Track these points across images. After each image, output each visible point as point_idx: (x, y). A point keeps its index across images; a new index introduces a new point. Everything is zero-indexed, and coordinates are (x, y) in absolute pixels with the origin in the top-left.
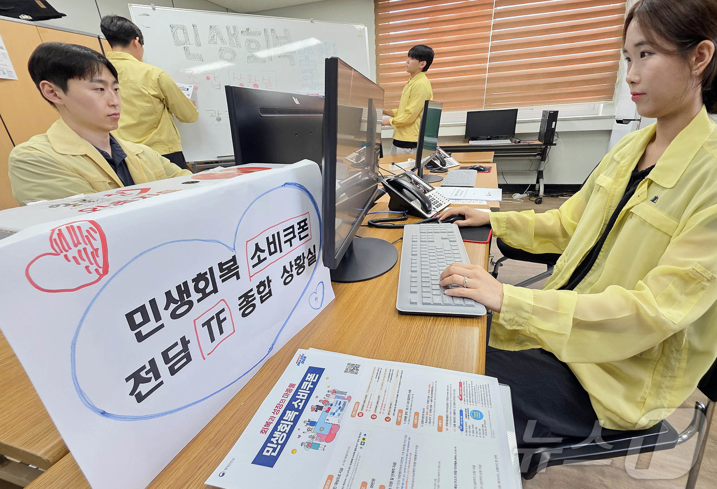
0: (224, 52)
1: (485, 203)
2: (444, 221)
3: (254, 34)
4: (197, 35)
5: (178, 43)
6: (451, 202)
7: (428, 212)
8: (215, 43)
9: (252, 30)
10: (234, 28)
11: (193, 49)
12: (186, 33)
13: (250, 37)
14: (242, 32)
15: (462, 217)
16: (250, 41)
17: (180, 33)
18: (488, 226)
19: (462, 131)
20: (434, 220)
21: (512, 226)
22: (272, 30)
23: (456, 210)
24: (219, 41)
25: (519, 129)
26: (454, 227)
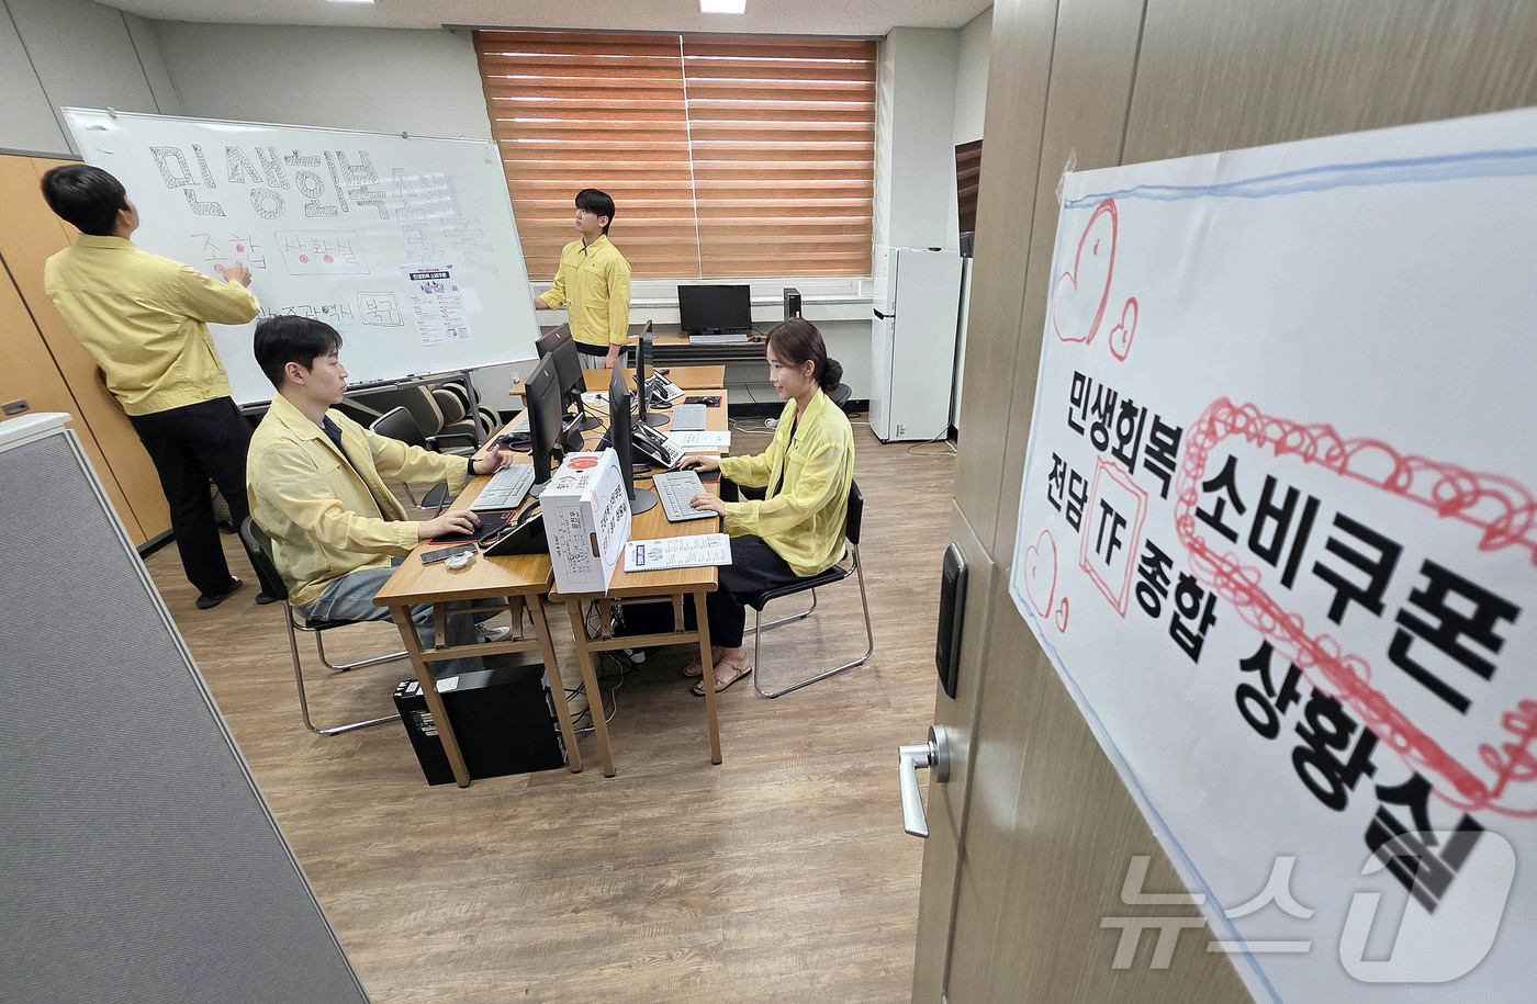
0: (260, 198)
1: (715, 449)
2: (685, 469)
3: (307, 161)
4: (204, 166)
5: (172, 183)
6: (686, 450)
7: (669, 462)
8: (242, 181)
9: (302, 154)
10: (271, 150)
11: (203, 194)
12: (183, 164)
13: (302, 168)
14: (286, 158)
15: (698, 464)
16: (304, 176)
17: (171, 161)
18: (718, 470)
19: (674, 317)
20: (677, 469)
21: (735, 468)
22: (339, 154)
23: (693, 459)
24: (248, 178)
25: (757, 315)
26: (693, 474)
